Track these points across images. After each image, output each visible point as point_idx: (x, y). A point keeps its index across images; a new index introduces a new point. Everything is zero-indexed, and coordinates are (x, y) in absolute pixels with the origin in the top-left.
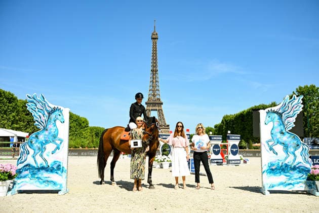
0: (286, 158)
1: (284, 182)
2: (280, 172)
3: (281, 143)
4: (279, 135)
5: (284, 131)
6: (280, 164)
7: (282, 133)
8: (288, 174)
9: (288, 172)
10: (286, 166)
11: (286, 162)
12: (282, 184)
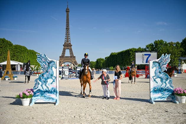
0: (162, 85)
1: (161, 96)
2: (159, 92)
3: (159, 78)
4: (158, 74)
5: (161, 72)
6: (159, 88)
7: (160, 72)
8: (162, 93)
9: (162, 92)
10: (162, 88)
11: (162, 87)
12: (160, 97)
